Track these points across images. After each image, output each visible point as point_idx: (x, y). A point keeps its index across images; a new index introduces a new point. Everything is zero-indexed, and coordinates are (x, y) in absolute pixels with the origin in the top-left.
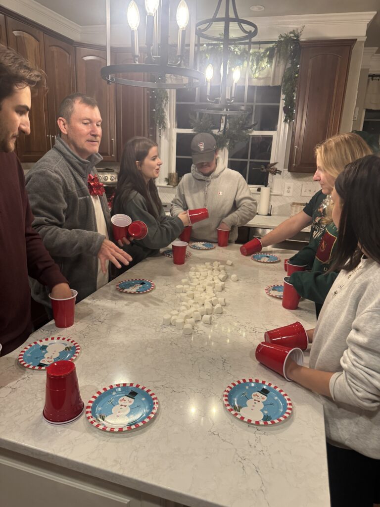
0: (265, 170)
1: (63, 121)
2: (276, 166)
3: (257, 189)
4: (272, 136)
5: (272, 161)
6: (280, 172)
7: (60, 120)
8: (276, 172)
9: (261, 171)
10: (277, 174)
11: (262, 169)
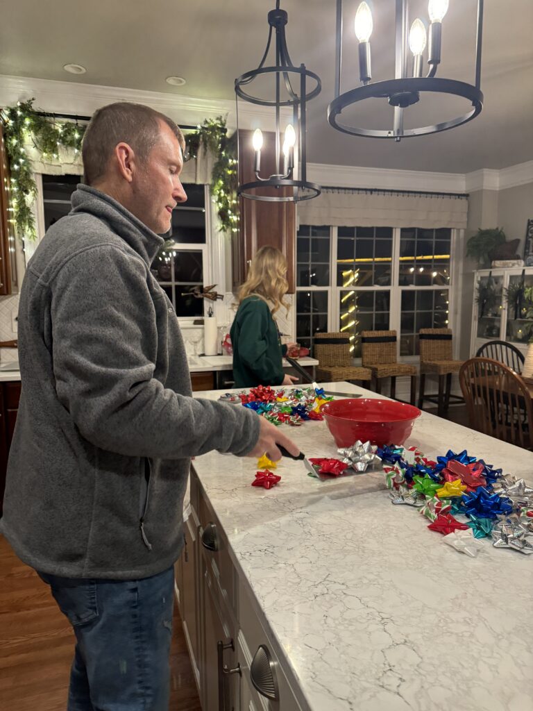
0: (200, 296)
1: (127, 152)
2: (215, 290)
3: (193, 322)
4: (201, 250)
5: (206, 284)
6: (222, 297)
7: (122, 148)
8: (215, 297)
9: (196, 296)
10: (218, 300)
11: (197, 294)
